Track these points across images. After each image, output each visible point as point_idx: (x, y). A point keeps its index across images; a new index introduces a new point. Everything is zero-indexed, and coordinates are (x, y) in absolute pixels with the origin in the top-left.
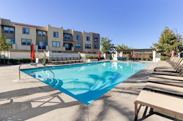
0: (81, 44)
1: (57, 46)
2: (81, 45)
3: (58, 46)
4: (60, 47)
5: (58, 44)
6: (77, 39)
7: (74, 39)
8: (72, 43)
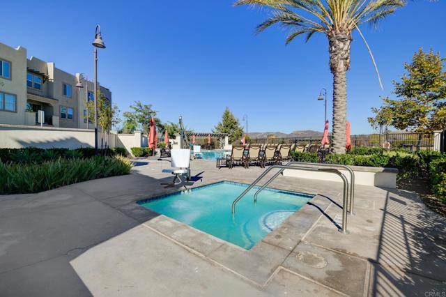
0: (73, 109)
1: (7, 108)
2: (74, 112)
3: (9, 107)
4: (16, 111)
5: (9, 100)
6: (65, 93)
7: (57, 92)
8: (52, 104)
